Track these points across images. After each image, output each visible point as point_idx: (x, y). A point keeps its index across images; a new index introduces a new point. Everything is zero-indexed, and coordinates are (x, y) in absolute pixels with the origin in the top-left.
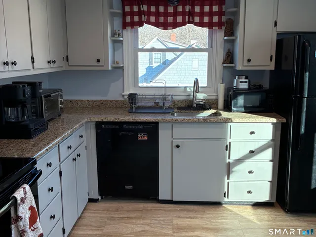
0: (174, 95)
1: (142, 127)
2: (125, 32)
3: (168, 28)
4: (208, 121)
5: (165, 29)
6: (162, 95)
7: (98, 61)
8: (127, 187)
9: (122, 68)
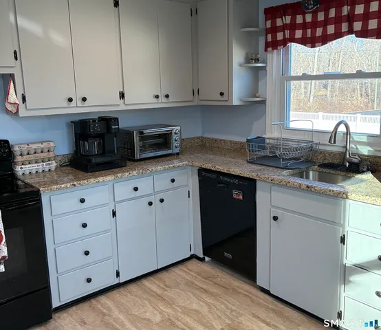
0: (321, 144)
1: (236, 182)
2: (269, 56)
3: (316, 44)
4: (312, 189)
5: (313, 46)
6: (308, 142)
7: (222, 94)
8: (227, 255)
9: (264, 102)
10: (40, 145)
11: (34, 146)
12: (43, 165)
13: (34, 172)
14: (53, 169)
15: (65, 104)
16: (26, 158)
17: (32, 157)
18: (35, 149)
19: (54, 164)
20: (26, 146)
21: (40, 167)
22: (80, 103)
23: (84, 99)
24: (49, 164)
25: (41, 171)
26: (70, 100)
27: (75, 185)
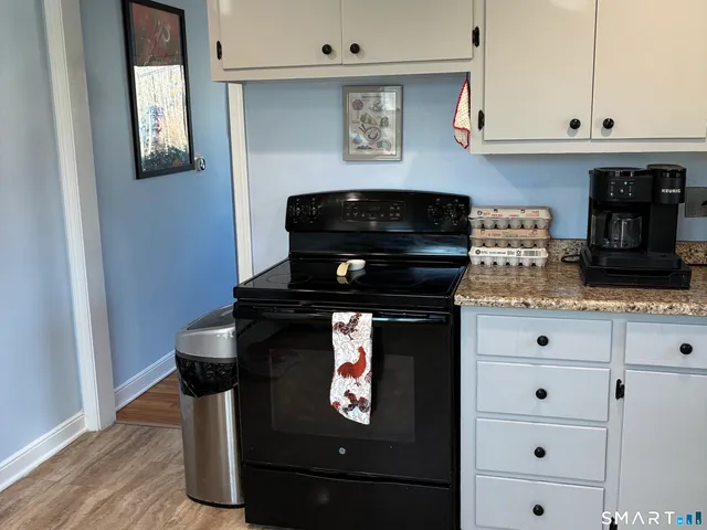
10: (518, 213)
11: (506, 214)
12: (519, 253)
13: (501, 262)
14: (539, 263)
15: (564, 132)
16: (489, 234)
17: (501, 234)
18: (508, 220)
19: (541, 255)
20: (492, 212)
21: (513, 255)
22: (598, 132)
23: (608, 124)
24: (532, 253)
25: (514, 263)
26: (575, 125)
27: (527, 305)
